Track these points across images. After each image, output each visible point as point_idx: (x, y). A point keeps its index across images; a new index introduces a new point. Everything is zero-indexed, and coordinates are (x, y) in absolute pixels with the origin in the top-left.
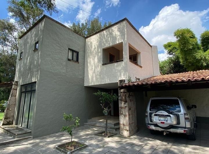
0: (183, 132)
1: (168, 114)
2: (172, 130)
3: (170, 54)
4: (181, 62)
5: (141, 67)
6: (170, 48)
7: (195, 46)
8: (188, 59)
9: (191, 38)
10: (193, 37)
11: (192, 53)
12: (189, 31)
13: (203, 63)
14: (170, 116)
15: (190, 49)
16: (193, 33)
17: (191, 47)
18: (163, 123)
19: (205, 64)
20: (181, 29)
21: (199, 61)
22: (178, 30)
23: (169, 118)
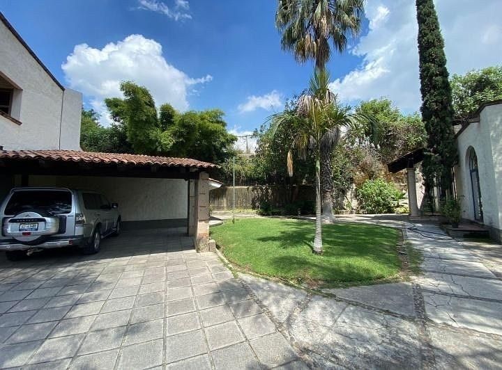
0: (68, 244)
1: (41, 217)
2: (47, 244)
3: (116, 120)
4: (126, 138)
5: (19, 123)
6: (116, 110)
7: (152, 120)
8: (138, 136)
9: (147, 104)
10: (151, 104)
11: (146, 127)
12: (145, 93)
13: (157, 147)
14: (44, 220)
15: (142, 120)
16: (151, 98)
17: (144, 118)
18: (29, 234)
19: (159, 149)
20: (133, 83)
21: (152, 142)
22: (128, 83)
23: (41, 224)
